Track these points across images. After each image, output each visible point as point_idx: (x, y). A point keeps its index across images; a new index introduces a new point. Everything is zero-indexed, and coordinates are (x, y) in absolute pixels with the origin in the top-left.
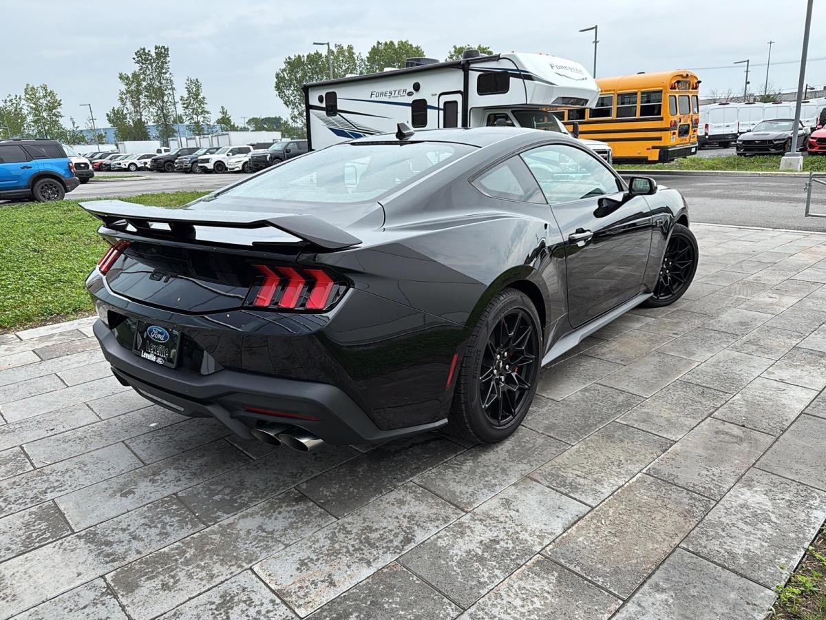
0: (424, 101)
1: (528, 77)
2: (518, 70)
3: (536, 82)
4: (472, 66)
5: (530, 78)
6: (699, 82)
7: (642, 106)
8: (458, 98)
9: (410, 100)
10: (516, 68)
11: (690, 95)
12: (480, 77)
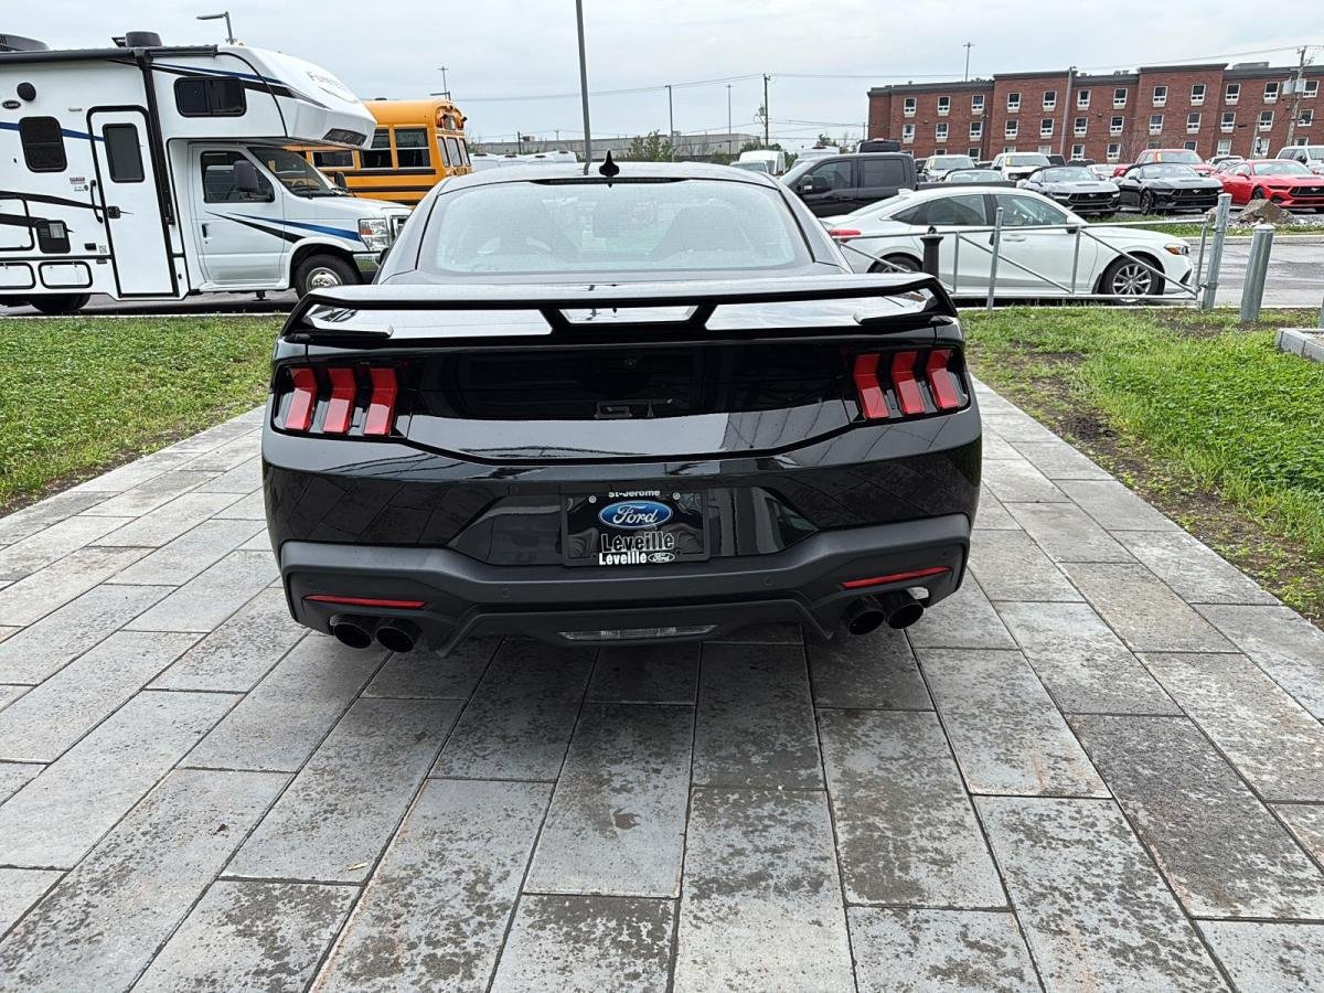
0: (51, 123)
1: (279, 90)
2: (259, 77)
3: (299, 101)
4: (157, 61)
5: (286, 92)
6: (465, 119)
7: (398, 151)
8: (138, 120)
9: (14, 117)
10: (255, 74)
11: (458, 138)
12: (177, 84)
